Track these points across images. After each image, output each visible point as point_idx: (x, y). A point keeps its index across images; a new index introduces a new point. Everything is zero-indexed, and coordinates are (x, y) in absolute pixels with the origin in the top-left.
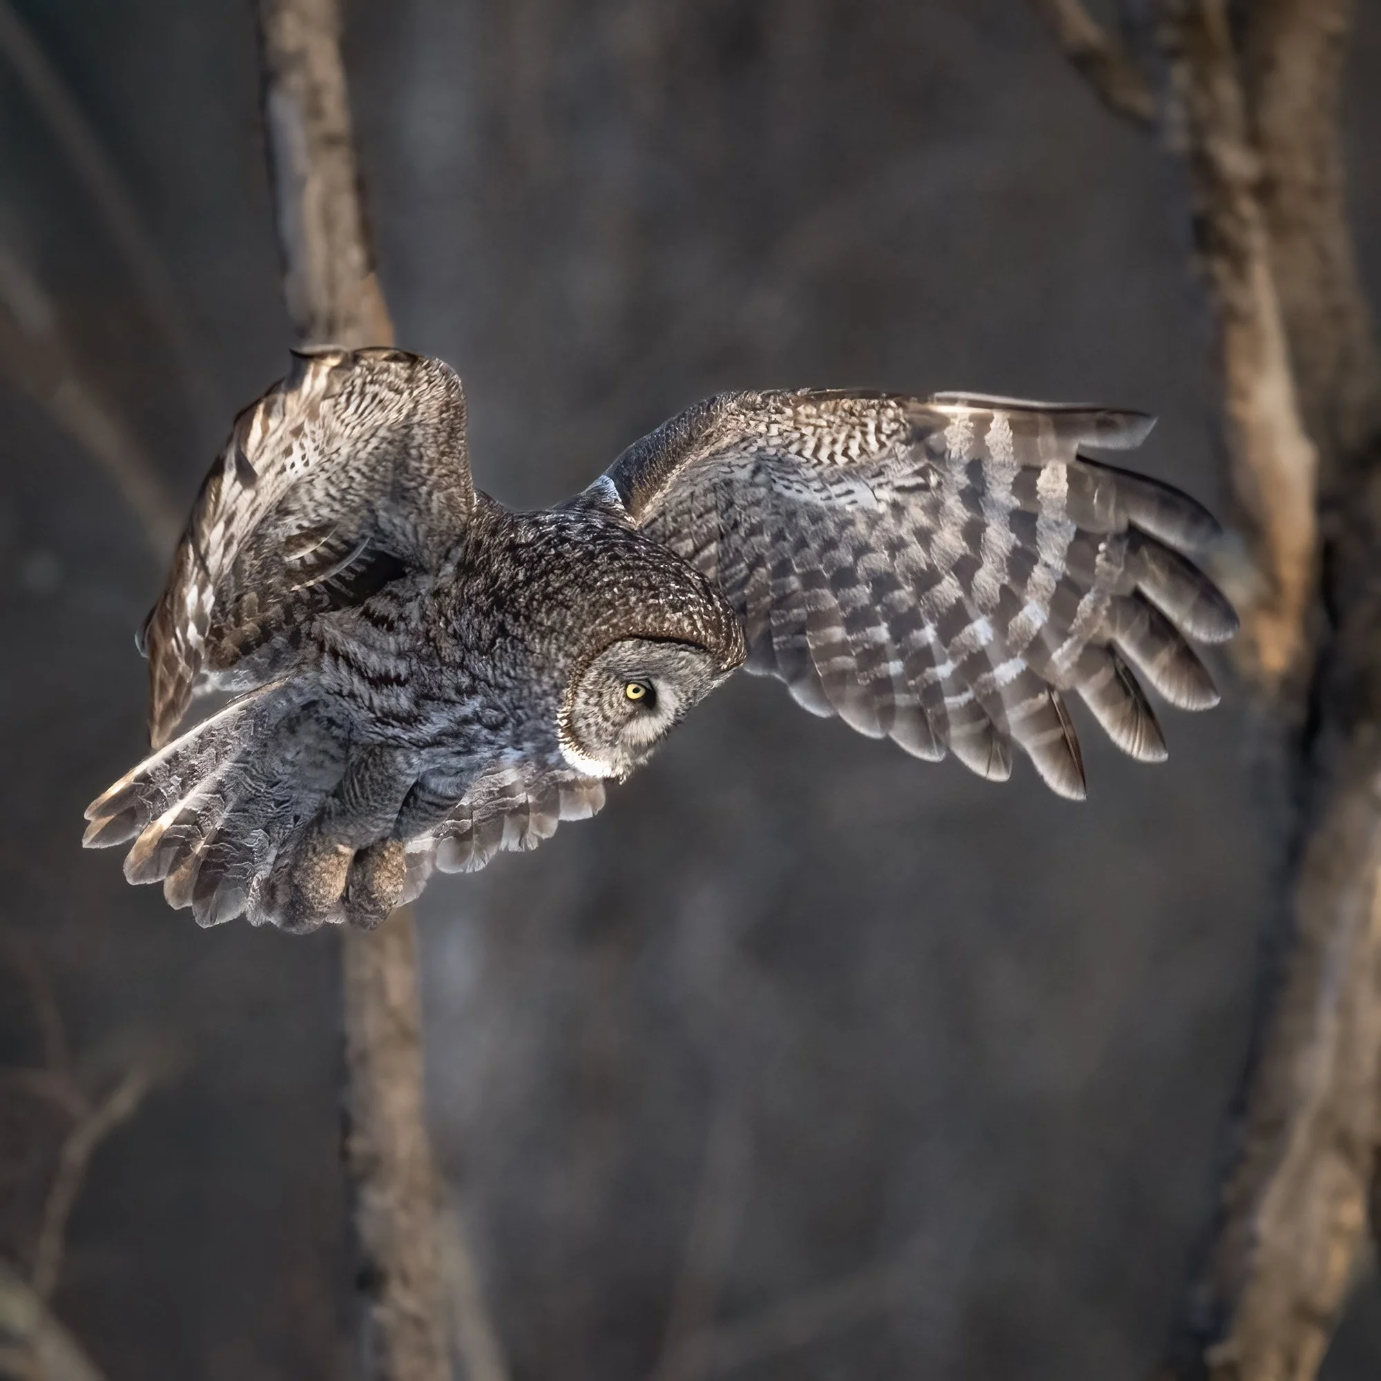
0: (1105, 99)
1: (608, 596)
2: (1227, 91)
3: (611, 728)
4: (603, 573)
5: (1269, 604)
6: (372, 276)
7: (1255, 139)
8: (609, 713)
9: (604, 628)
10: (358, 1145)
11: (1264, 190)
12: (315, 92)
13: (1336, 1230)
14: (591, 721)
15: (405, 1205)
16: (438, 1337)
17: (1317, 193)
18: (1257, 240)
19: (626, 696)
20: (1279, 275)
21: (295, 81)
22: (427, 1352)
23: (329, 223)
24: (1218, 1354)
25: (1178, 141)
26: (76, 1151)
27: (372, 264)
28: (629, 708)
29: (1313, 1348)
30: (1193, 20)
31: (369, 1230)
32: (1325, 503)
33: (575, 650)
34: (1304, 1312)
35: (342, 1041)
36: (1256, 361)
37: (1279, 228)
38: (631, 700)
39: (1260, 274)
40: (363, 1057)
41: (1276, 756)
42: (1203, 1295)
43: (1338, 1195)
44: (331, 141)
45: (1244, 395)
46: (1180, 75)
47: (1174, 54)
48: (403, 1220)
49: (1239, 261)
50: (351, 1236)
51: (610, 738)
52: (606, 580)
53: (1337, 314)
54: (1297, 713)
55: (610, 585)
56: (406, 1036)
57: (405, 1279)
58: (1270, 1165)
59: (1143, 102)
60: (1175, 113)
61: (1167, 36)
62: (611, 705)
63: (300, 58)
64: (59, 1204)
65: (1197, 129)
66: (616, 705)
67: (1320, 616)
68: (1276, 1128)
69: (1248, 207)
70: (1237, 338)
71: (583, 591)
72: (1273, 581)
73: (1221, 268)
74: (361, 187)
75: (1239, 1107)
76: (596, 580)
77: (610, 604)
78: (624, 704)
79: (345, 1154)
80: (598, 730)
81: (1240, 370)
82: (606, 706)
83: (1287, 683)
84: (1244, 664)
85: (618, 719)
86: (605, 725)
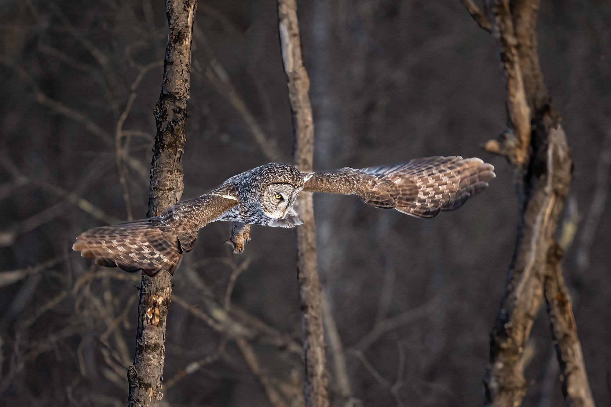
0: (480, 25)
1: (265, 176)
2: (509, 23)
3: (275, 206)
4: (264, 171)
5: (519, 146)
6: (303, 68)
7: (516, 35)
8: (273, 203)
9: (265, 183)
10: (301, 275)
11: (518, 47)
12: (290, 24)
13: (535, 295)
14: (269, 205)
15: (312, 290)
16: (320, 321)
17: (531, 48)
18: (516, 59)
19: (276, 198)
20: (521, 67)
21: (285, 21)
22: (318, 325)
23: (294, 55)
24: (506, 326)
25: (498, 35)
26: (234, 277)
27: (304, 64)
28: (278, 201)
29: (530, 324)
30: (501, 6)
31: (304, 296)
32: (533, 122)
33: (260, 190)
34: (528, 316)
35: (297, 251)
36: (516, 88)
37: (522, 56)
38: (277, 199)
39: (517, 67)
40: (302, 255)
41: (521, 182)
42: (503, 311)
43: (536, 287)
44: (295, 35)
45: (514, 96)
46: (498, 19)
47: (496, 14)
48: (312, 293)
49: (512, 64)
50: (299, 297)
51: (276, 209)
52: (265, 172)
53: (536, 77)
54: (526, 172)
55: (265, 174)
56: (312, 249)
57: (312, 307)
58: (519, 280)
59: (489, 26)
60: (497, 28)
61: (495, 10)
62: (273, 201)
63: (287, 15)
64: (230, 290)
65: (502, 32)
66: (274, 201)
67: (531, 149)
68: (521, 271)
69: (514, 51)
70: (511, 82)
71: (260, 176)
72: (521, 141)
73: (507, 65)
74: (302, 46)
75: (512, 267)
76: (262, 173)
77: (265, 178)
78: (276, 200)
79: (298, 278)
80: (272, 207)
81: (512, 90)
82: (272, 202)
83: (523, 165)
84: (513, 160)
85: (276, 204)
86: (273, 206)
